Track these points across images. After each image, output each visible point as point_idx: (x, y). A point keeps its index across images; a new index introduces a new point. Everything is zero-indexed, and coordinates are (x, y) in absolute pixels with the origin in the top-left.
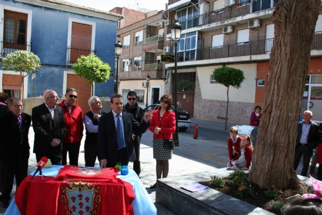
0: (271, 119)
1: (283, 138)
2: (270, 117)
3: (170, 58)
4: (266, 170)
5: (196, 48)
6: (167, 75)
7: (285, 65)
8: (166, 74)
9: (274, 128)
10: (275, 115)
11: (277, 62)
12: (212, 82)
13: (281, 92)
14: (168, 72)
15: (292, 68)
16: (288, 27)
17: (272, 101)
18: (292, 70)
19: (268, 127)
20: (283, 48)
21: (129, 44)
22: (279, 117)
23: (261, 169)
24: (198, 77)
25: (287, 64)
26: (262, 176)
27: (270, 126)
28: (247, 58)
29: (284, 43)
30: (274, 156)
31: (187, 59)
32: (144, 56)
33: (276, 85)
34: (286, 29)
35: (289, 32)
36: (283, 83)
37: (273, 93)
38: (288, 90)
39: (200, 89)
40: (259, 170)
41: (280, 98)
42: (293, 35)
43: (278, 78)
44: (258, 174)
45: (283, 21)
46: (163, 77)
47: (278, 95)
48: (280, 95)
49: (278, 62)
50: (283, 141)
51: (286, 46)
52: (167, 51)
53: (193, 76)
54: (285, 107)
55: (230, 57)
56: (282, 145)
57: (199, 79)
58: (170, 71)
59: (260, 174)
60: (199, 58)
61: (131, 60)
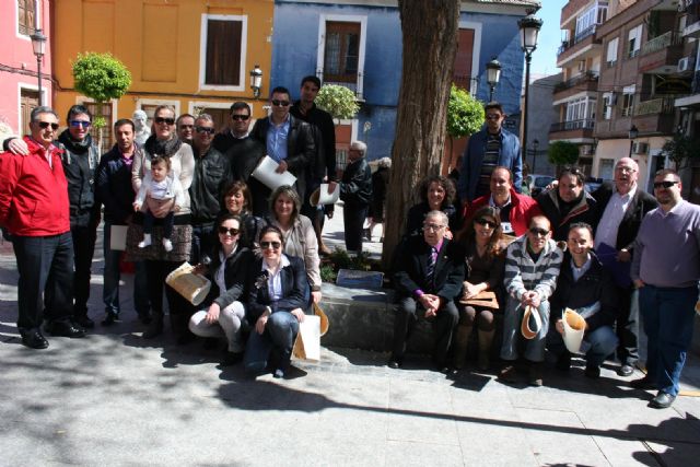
3: (678, 84)
6: (684, 125)
14: (685, 118)
21: (615, 59)
32: (640, 83)
46: (675, 131)
52: (685, 68)
58: (691, 115)
61: (617, 94)
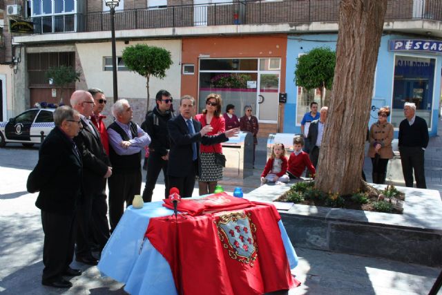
0: (345, 119)
1: (359, 138)
2: (343, 116)
3: (25, 27)
4: (343, 175)
5: (75, 11)
6: (17, 55)
7: (360, 58)
8: (14, 55)
9: (350, 128)
10: (349, 114)
11: (349, 55)
12: (106, 69)
13: (356, 88)
14: (17, 51)
15: (368, 62)
16: (363, 16)
17: (345, 99)
18: (367, 64)
19: (341, 127)
20: (357, 39)
22: (354, 115)
23: (335, 175)
24: (79, 61)
25: (361, 57)
26: (336, 183)
27: (344, 126)
28: (168, 32)
29: (359, 33)
30: (350, 158)
31: (58, 30)
33: (350, 80)
34: (361, 18)
35: (365, 22)
36: (357, 79)
37: (346, 89)
38: (362, 85)
39: (84, 81)
40: (332, 177)
41: (355, 95)
42: (368, 26)
43: (353, 73)
44: (331, 181)
45: (358, 8)
46: (9, 60)
47: (352, 91)
48: (355, 91)
49: (351, 55)
50: (359, 141)
51: (360, 37)
52: (15, 12)
53: (69, 59)
54: (360, 104)
55: (140, 28)
56: (357, 145)
57: (82, 65)
58: (23, 48)
59: (334, 182)
60: (82, 29)
